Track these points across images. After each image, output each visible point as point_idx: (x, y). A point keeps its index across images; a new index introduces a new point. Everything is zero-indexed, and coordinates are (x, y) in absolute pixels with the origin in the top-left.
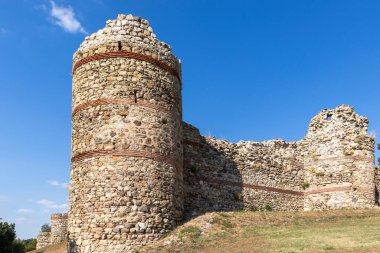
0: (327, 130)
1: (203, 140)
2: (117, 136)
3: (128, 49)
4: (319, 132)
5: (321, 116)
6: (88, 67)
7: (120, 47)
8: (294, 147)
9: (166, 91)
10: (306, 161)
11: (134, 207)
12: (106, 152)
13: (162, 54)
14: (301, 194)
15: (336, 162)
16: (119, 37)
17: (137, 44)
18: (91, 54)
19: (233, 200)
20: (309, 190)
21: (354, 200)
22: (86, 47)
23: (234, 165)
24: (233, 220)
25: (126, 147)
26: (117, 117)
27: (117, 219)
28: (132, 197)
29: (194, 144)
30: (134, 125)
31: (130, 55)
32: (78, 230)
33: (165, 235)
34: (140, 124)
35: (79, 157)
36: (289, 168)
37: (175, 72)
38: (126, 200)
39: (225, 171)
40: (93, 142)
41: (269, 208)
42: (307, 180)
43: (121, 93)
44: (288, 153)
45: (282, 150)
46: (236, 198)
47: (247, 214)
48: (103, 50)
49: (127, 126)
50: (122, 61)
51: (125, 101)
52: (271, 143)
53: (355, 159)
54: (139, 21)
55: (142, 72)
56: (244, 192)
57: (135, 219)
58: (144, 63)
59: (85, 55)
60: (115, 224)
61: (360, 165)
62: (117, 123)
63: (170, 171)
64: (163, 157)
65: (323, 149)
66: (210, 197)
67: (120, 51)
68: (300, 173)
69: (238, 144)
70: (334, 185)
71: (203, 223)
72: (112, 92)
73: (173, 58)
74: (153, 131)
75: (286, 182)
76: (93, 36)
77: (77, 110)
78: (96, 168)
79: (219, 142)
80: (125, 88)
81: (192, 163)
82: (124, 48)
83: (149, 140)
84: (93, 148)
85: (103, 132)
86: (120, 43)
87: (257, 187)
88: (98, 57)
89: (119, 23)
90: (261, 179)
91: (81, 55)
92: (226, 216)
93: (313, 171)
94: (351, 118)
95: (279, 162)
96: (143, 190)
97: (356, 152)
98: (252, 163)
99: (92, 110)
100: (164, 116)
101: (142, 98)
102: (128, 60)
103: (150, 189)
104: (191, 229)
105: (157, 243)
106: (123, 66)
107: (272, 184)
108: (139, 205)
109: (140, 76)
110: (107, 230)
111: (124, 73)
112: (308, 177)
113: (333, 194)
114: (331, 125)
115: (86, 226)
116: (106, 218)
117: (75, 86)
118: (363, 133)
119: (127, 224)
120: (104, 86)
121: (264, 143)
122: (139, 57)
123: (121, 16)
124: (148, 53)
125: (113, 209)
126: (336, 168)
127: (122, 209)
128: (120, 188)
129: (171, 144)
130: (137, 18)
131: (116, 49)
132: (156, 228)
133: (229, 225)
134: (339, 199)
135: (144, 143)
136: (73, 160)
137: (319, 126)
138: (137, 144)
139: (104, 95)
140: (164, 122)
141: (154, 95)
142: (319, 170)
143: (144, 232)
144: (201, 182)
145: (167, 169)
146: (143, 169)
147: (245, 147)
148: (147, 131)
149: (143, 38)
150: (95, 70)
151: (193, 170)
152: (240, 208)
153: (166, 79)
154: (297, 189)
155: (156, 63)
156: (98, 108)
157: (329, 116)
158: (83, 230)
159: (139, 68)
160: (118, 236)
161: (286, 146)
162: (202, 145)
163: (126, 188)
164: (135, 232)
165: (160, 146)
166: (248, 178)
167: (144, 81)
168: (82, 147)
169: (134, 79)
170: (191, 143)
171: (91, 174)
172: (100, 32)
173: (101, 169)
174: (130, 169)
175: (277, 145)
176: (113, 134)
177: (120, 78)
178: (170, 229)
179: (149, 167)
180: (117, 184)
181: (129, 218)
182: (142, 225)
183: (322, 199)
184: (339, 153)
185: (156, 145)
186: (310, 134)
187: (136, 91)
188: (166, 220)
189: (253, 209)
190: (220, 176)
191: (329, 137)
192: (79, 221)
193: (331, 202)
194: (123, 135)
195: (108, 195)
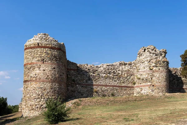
0: (143, 57)
2: (37, 75)
3: (41, 45)
4: (141, 58)
5: (141, 50)
6: (28, 51)
7: (38, 44)
9: (55, 57)
11: (42, 99)
12: (33, 81)
13: (54, 44)
15: (145, 73)
16: (38, 41)
17: (44, 43)
18: (29, 46)
21: (153, 91)
22: (28, 43)
25: (40, 79)
26: (37, 69)
27: (37, 104)
28: (41, 96)
30: (43, 71)
31: (41, 47)
32: (25, 107)
34: (45, 70)
35: (25, 81)
36: (126, 75)
38: (40, 97)
40: (29, 77)
41: (113, 95)
42: (135, 81)
43: (38, 60)
45: (123, 66)
48: (33, 45)
49: (40, 71)
50: (39, 49)
51: (40, 63)
53: (154, 72)
54: (45, 34)
55: (46, 52)
56: (99, 89)
57: (43, 103)
58: (46, 49)
59: (27, 46)
60: (36, 105)
61: (156, 74)
62: (37, 71)
64: (53, 81)
65: (142, 66)
66: (82, 91)
69: (99, 66)
70: (144, 84)
72: (35, 60)
74: (49, 72)
75: (123, 82)
76: (30, 40)
77: (25, 65)
78: (30, 86)
80: (40, 58)
82: (39, 45)
83: (48, 76)
84: (29, 79)
85: (32, 74)
86: (38, 43)
87: (106, 86)
88: (31, 48)
89: (38, 37)
90: (108, 82)
91: (26, 46)
94: (153, 52)
95: (120, 72)
96: (46, 93)
97: (154, 68)
98: (104, 75)
99: (29, 66)
100: (54, 66)
101: (45, 61)
102: (41, 49)
103: (48, 93)
106: (39, 51)
107: (115, 83)
108: (44, 98)
109: (45, 54)
110: (33, 107)
111: (39, 53)
112: (136, 79)
113: (144, 88)
114: (145, 55)
115: (27, 106)
116: (33, 103)
119: (40, 105)
120: (33, 58)
121: (114, 64)
122: (45, 47)
123: (39, 34)
124: (48, 45)
125: (35, 100)
126: (145, 76)
127: (38, 100)
128: (38, 93)
129: (57, 76)
130: (44, 34)
133: (78, 105)
134: (146, 91)
135: (46, 77)
137: (140, 55)
138: (43, 77)
139: (33, 61)
140: (54, 68)
141: (50, 59)
142: (139, 76)
143: (46, 108)
144: (77, 86)
145: (55, 85)
146: (46, 86)
147: (102, 67)
148: (47, 73)
149: (46, 40)
150: (30, 52)
153: (55, 53)
155: (51, 48)
156: (31, 65)
157: (145, 50)
158: (26, 107)
159: (45, 51)
160: (37, 109)
161: (125, 64)
163: (40, 93)
164: (43, 108)
165: (52, 77)
166: (101, 82)
167: (47, 55)
168: (26, 78)
169: (43, 55)
171: (29, 88)
172: (32, 39)
173: (32, 86)
174: (41, 86)
176: (36, 75)
177: (38, 55)
179: (48, 85)
180: (37, 91)
181: (40, 103)
182: (45, 105)
183: (140, 90)
184: (147, 69)
185: (50, 77)
186: (138, 58)
187: (43, 59)
189: (104, 96)
190: (87, 82)
191: (144, 60)
192: (25, 104)
193: (142, 92)
194: (39, 75)
195: (34, 95)
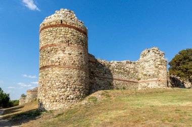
0: (148, 57)
1: (96, 60)
2: (60, 60)
3: (65, 23)
4: (145, 58)
5: (145, 51)
6: (47, 30)
7: (62, 22)
8: (134, 63)
9: (82, 41)
10: (139, 69)
11: (68, 89)
12: (56, 66)
13: (80, 26)
14: (137, 82)
15: (152, 70)
16: (61, 18)
17: (69, 21)
18: (49, 25)
19: (109, 86)
20: (141, 81)
21: (159, 85)
22: (46, 21)
23: (110, 71)
24: (110, 94)
25: (65, 64)
26: (60, 52)
27: (61, 94)
28: (67, 85)
29: (93, 62)
30: (68, 55)
31: (66, 26)
32: (44, 98)
33: (81, 100)
34: (70, 54)
35: (43, 68)
36: (132, 72)
37: (85, 33)
38: (65, 86)
39: (106, 73)
40: (50, 62)
41: (124, 88)
42: (140, 77)
43: (62, 41)
44: (132, 66)
45: (129, 65)
46: (110, 84)
47: (115, 91)
48: (54, 23)
49: (65, 55)
50: (62, 28)
51: (64, 45)
52: (125, 62)
53: (159, 69)
54: (70, 12)
55: (71, 33)
56: (114, 82)
57: (69, 93)
58: (72, 29)
59: (46, 25)
60: (60, 96)
61: (161, 71)
62: (61, 54)
63: (83, 74)
64: (80, 68)
65: (146, 65)
66: (100, 84)
67: (61, 24)
68: (137, 74)
69: (111, 62)
70: (151, 79)
71: (98, 95)
72: (58, 41)
73: (85, 28)
74: (76, 57)
75: (131, 78)
76: (49, 17)
77: (42, 48)
78: (51, 72)
79: (103, 61)
80: (64, 39)
81: (92, 70)
82: (63, 23)
83: (75, 61)
84: (50, 64)
85: (54, 58)
86: (61, 20)
87: (119, 80)
88: (51, 26)
89: (61, 12)
90: (120, 76)
91: (44, 25)
92: (107, 92)
93: (142, 73)
94: (158, 52)
95: (128, 69)
96: (72, 82)
97: (160, 66)
98: (117, 70)
99: (49, 48)
100: (81, 51)
101: (71, 44)
102: (65, 28)
103: (75, 81)
104: (93, 98)
105: (78, 104)
106: (63, 30)
107: (126, 78)
108: (70, 88)
109: (70, 34)
110: (57, 98)
111: (64, 33)
112: (140, 76)
113: (150, 83)
114: (150, 55)
115: (47, 97)
116: (56, 93)
117: (41, 38)
118: (163, 58)
119: (65, 96)
120: (55, 38)
121: (122, 62)
122: (70, 27)
123: (62, 9)
124: (74, 25)
125: (59, 89)
126: (152, 72)
127: (63, 90)
128: (62, 81)
129: (84, 63)
130: (69, 10)
131: (60, 23)
132: (78, 97)
133: (109, 96)
134: (153, 85)
135: (72, 62)
136: (40, 69)
137: (144, 55)
138: (69, 63)
139: (55, 42)
140: (81, 54)
141: (77, 42)
142: (145, 73)
143: (73, 99)
144: (96, 78)
145: (82, 73)
146: (72, 73)
147: (114, 64)
148: (74, 58)
149: (71, 19)
150: (50, 32)
151: (92, 73)
152: (112, 89)
153: (82, 36)
154: (136, 80)
155: (77, 29)
156: (52, 47)
157: (149, 51)
158: (46, 98)
159: (70, 31)
160: (61, 101)
161: (131, 63)
162: (96, 63)
163: (65, 81)
164: (69, 99)
165: (79, 63)
166: (115, 76)
167: (72, 37)
168: (45, 64)
169: (68, 36)
170: (91, 62)
171: (49, 75)
172: (53, 15)
173: (54, 73)
174: (67, 73)
175: (127, 63)
176: (59, 59)
177: (62, 35)
178: (84, 97)
179: (75, 73)
180: (61, 79)
181: (66, 93)
182: (72, 96)
183: (146, 85)
184: (153, 66)
185: (77, 63)
186: (141, 58)
187: (69, 41)
188: (82, 94)
189: (118, 89)
190: (104, 75)
191: (149, 60)
192: (44, 95)
193: (149, 86)
194: (63, 59)
195: (57, 84)
